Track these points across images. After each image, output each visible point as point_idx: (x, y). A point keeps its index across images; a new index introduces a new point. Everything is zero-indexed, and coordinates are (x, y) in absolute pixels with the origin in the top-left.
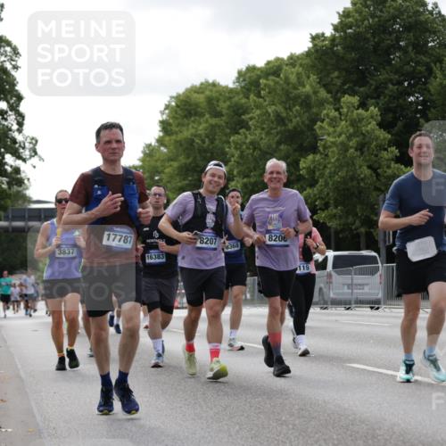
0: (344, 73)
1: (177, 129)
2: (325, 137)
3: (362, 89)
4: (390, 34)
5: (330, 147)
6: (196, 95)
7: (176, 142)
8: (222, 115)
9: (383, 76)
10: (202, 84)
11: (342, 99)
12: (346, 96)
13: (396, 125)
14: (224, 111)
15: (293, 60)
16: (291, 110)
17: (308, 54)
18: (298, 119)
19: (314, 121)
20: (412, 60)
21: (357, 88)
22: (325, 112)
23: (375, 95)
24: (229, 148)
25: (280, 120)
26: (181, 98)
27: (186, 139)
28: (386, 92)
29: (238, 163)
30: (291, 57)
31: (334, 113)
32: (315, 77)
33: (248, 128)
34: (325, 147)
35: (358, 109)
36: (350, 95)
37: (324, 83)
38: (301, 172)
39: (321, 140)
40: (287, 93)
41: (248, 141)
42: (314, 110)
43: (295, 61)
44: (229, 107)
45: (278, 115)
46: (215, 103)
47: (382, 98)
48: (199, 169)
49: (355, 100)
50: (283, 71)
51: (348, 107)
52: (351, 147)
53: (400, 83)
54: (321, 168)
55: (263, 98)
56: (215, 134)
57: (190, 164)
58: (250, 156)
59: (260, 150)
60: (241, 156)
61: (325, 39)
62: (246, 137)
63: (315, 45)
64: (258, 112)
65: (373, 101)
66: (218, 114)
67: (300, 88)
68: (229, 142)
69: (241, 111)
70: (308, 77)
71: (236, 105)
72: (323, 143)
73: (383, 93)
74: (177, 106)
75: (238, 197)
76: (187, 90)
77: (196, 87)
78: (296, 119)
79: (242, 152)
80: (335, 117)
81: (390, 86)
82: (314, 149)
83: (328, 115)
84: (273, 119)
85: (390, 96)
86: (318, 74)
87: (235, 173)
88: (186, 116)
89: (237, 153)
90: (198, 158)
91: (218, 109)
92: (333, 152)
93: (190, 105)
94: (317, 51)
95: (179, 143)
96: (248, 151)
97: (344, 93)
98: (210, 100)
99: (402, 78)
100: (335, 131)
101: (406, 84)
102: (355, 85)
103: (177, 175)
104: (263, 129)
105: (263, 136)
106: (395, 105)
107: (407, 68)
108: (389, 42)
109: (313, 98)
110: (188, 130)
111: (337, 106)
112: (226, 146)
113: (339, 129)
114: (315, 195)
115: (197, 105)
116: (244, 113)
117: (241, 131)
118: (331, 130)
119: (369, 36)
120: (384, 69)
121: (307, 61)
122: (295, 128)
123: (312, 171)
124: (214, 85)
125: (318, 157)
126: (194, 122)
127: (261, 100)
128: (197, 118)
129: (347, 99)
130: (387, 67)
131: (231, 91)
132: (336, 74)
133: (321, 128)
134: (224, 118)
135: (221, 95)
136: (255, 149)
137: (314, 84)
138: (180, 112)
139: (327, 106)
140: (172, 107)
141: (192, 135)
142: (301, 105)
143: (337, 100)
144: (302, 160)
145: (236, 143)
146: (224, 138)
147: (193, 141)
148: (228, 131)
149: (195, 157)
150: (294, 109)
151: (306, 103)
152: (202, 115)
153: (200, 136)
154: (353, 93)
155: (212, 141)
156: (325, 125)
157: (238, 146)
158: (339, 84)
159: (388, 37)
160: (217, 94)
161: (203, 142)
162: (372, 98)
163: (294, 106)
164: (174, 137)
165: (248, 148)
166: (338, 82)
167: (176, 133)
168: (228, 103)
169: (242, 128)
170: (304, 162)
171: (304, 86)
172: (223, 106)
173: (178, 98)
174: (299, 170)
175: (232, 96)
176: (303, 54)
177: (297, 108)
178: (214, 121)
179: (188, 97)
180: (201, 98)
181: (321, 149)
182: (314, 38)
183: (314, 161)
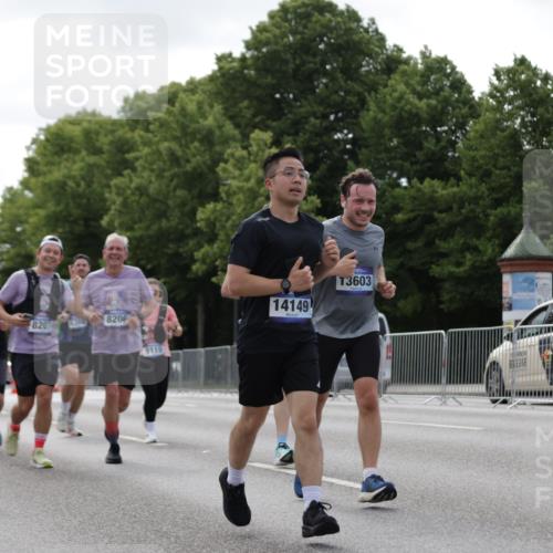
0: (255, 103)
1: (45, 169)
2: (229, 182)
3: (274, 124)
4: (314, 55)
5: (235, 193)
6: (70, 127)
7: (44, 184)
8: (103, 153)
9: (304, 108)
10: (79, 113)
11: (252, 135)
12: (257, 131)
13: (318, 168)
14: (106, 148)
15: (193, 86)
16: (188, 148)
17: (212, 78)
18: (198, 157)
19: (216, 163)
20: (341, 88)
21: (269, 122)
22: (229, 151)
23: (292, 131)
24: (110, 192)
25: (175, 159)
26: (52, 130)
27: (57, 182)
28: (307, 127)
29: (120, 212)
30: (191, 82)
31: (240, 153)
32: (220, 107)
33: (134, 170)
34: (229, 194)
35: (270, 148)
36: (261, 130)
37: (231, 113)
38: (199, 225)
39: (224, 185)
40: (184, 128)
41: (133, 185)
42: (218, 148)
43: (196, 87)
44: (111, 143)
45: (172, 154)
46: (94, 136)
47: (301, 134)
48: (72, 219)
49: (267, 136)
50: (179, 100)
51: (258, 145)
52: (262, 195)
53: (325, 117)
54: (224, 219)
55: (152, 132)
56: (93, 176)
57: (61, 212)
58: (135, 204)
59: (148, 195)
60: (125, 204)
61: (234, 60)
62: (131, 181)
63: (220, 68)
64: (146, 150)
65: (290, 138)
66: (97, 151)
67: (201, 120)
68: (109, 186)
69: (126, 147)
70: (212, 107)
71: (120, 139)
72: (226, 188)
73: (304, 128)
74: (47, 140)
75: (84, 265)
76: (60, 120)
77: (70, 116)
78: (197, 157)
79: (126, 199)
80: (243, 158)
81: (312, 120)
82: (215, 197)
83: (232, 155)
84: (166, 158)
85: (311, 133)
86: (223, 103)
87: (116, 224)
88: (56, 153)
89: (119, 200)
90: (71, 205)
91: (98, 144)
92: (239, 200)
93: (63, 139)
94: (223, 75)
95: (47, 187)
96: (133, 198)
97: (255, 127)
98: (87, 133)
99: (328, 110)
100: (241, 175)
101: (332, 117)
102: (268, 119)
103: (44, 226)
104: (152, 171)
105: (153, 179)
106: (316, 143)
107: (335, 98)
108: (312, 65)
109: (217, 133)
110: (59, 170)
111: (245, 143)
112: (106, 190)
113: (246, 172)
114: (215, 254)
115: (71, 140)
116: (128, 151)
117: (126, 172)
118: (237, 173)
119: (289, 56)
120: (306, 99)
121: (210, 87)
122: (195, 169)
123: (211, 224)
124: (94, 114)
125: (219, 206)
126: (67, 160)
127: (150, 135)
128: (71, 155)
129: (257, 135)
130: (310, 97)
131: (114, 123)
132: (246, 103)
133: (225, 170)
134: (105, 156)
135: (101, 127)
136: (141, 195)
137: (218, 116)
138: (49, 148)
139: (233, 144)
140: (41, 141)
141: (64, 176)
142: (201, 141)
143: (246, 137)
144: (200, 209)
145: (118, 187)
146: (104, 181)
147: (65, 184)
148: (109, 172)
149: (67, 205)
150: (192, 146)
151: (208, 139)
152: (77, 152)
153: (73, 178)
154: (265, 128)
155: (89, 185)
156: (229, 166)
157: (120, 191)
158: (248, 115)
159: (311, 59)
160: (97, 127)
161: (78, 185)
162: (289, 135)
163: (192, 142)
164: (41, 179)
165: (133, 194)
166: (248, 114)
167: (45, 174)
168: (110, 138)
169: (126, 168)
170: (203, 212)
171: (206, 118)
172: (104, 141)
173: (48, 130)
174: (196, 222)
175: (114, 128)
176: (205, 79)
177: (196, 144)
178: (92, 159)
179: (60, 129)
180: (76, 131)
181: (223, 195)
182: (220, 59)
183: (214, 211)
